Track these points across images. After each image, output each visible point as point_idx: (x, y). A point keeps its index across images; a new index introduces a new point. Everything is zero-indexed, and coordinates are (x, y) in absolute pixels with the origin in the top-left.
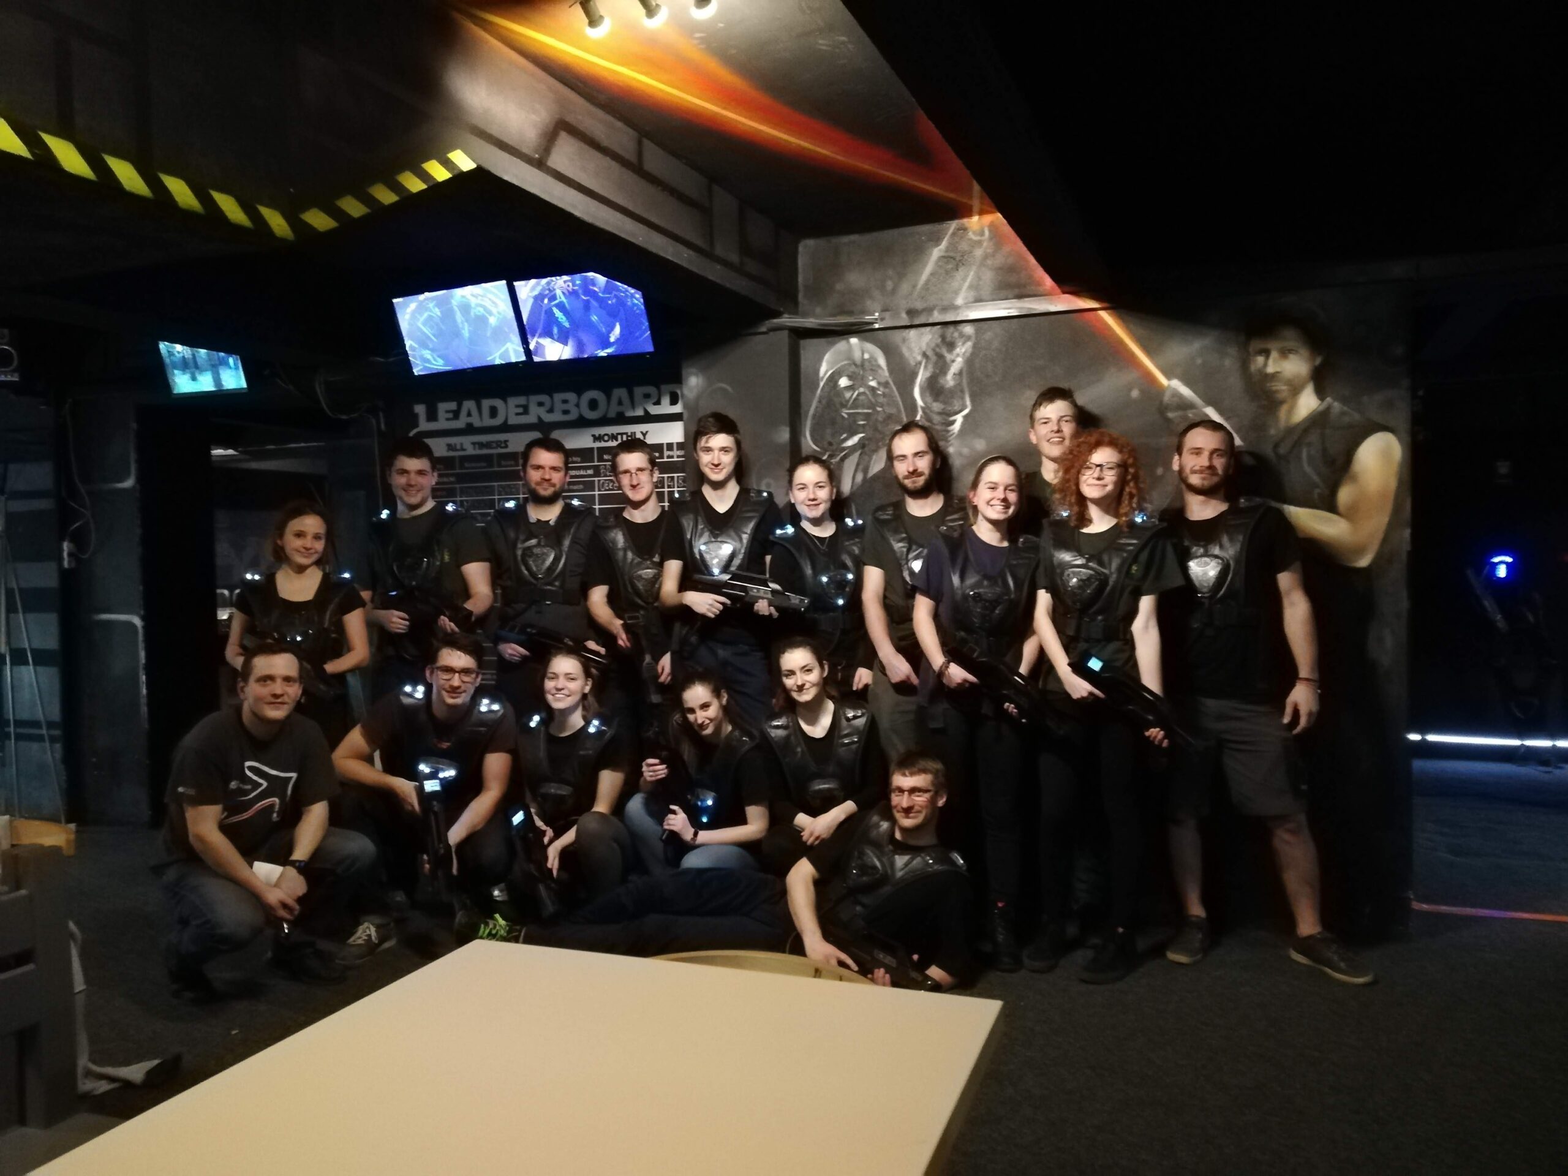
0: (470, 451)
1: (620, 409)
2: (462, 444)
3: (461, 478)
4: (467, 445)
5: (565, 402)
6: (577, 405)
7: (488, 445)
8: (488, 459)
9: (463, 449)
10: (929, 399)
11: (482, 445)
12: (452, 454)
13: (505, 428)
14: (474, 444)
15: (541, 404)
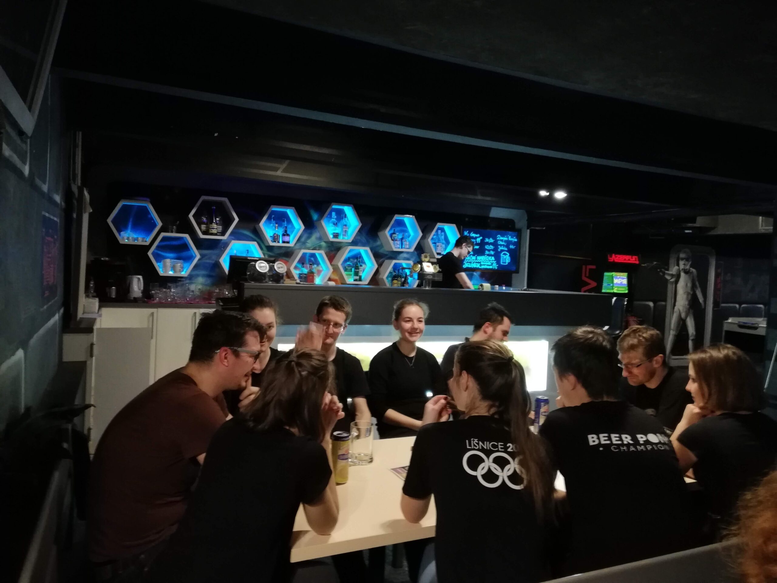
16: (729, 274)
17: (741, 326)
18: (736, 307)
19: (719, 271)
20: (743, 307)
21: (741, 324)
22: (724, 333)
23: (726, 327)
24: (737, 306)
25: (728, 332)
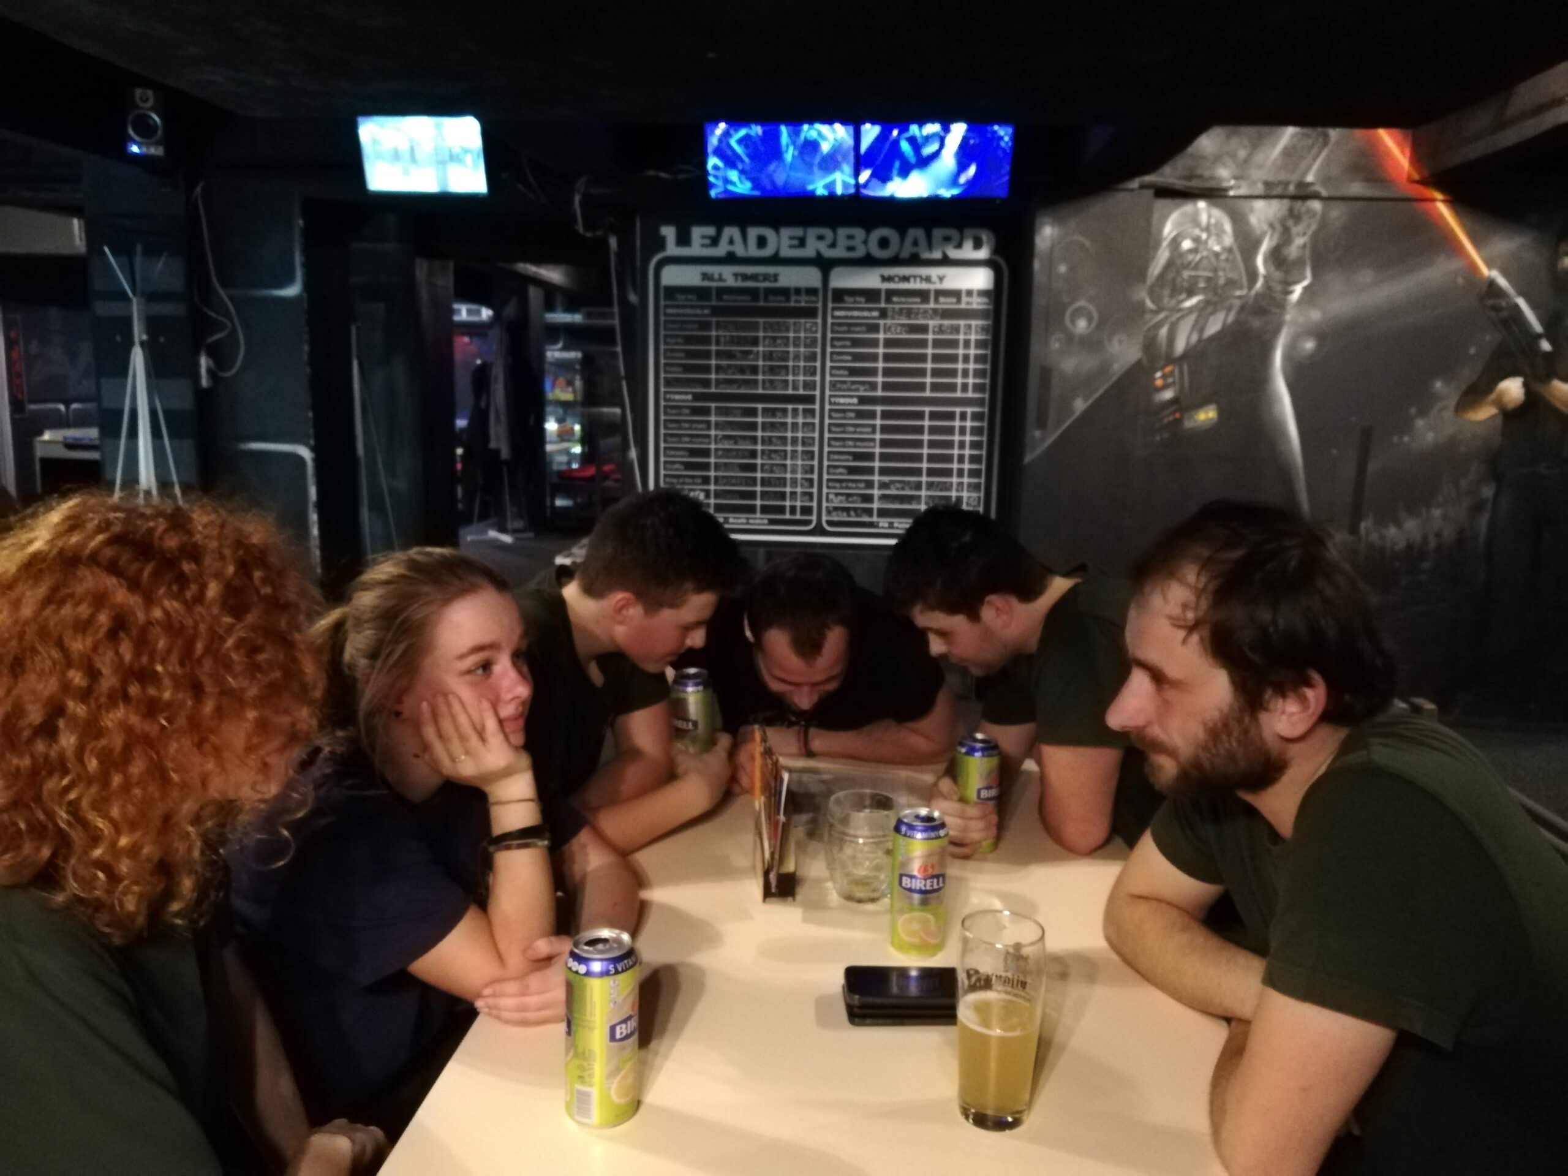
0: (730, 282)
1: (914, 250)
2: (720, 275)
3: (716, 311)
4: (728, 276)
5: (850, 237)
6: (865, 242)
7: (754, 277)
8: (753, 293)
9: (721, 279)
10: (1272, 269)
11: (745, 277)
12: (706, 284)
13: (776, 260)
14: (736, 275)
15: (821, 238)
16: (35, 342)
17: (70, 446)
18: (58, 410)
19: (13, 334)
20: (75, 410)
21: (70, 441)
22: (38, 467)
23: (40, 452)
24: (62, 407)
25: (46, 462)
